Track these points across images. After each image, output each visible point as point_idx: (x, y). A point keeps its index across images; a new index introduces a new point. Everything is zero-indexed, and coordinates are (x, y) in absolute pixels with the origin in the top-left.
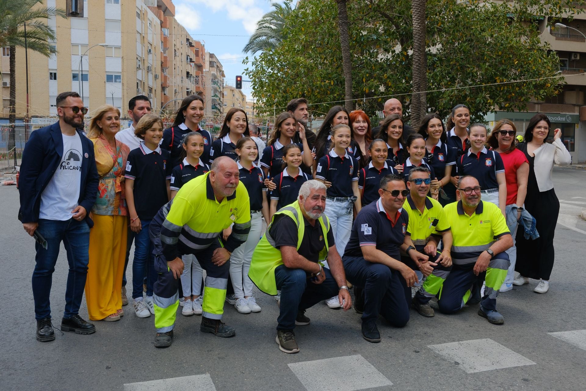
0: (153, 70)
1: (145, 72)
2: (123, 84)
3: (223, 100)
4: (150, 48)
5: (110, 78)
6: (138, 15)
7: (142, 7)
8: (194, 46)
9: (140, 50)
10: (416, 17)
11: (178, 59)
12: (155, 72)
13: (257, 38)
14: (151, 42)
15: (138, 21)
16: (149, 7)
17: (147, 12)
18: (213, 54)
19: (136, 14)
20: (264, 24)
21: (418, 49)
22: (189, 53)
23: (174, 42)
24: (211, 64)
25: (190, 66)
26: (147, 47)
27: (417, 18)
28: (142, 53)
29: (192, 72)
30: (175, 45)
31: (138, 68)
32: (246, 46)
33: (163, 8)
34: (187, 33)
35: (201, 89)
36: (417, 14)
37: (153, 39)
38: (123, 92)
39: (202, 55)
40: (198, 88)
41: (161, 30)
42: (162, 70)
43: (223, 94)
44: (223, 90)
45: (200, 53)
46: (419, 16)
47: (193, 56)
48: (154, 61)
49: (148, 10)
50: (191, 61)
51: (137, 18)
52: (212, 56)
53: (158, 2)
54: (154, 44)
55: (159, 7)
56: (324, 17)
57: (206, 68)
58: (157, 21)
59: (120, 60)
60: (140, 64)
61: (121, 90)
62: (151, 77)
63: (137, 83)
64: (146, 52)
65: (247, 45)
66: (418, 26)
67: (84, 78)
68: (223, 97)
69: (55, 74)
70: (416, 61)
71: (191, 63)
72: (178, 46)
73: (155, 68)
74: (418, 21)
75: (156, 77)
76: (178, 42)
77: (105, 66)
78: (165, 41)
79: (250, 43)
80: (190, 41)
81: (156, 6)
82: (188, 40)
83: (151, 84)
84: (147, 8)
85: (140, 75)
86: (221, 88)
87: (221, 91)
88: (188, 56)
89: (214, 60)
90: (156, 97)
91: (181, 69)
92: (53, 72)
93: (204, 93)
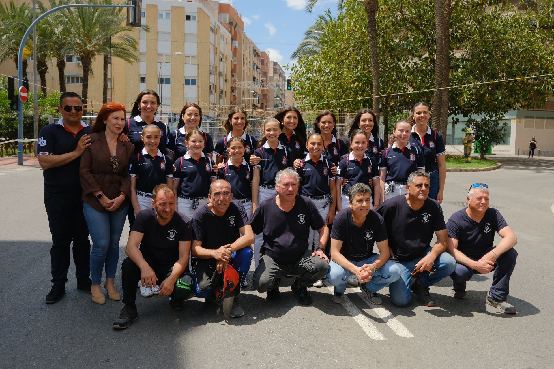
0: (224, 75)
1: (217, 76)
2: (198, 87)
3: (284, 100)
4: (221, 57)
5: (187, 82)
6: (212, 30)
7: (215, 23)
8: (260, 56)
9: (213, 59)
10: (439, 23)
11: (246, 66)
12: (226, 77)
13: (303, 46)
14: (222, 51)
15: (212, 35)
16: (221, 23)
17: (219, 27)
18: (277, 63)
19: (210, 29)
20: (310, 34)
21: (441, 53)
22: (256, 61)
23: (243, 53)
24: (275, 71)
25: (256, 72)
26: (219, 57)
27: (439, 25)
28: (215, 61)
29: (258, 77)
30: (244, 55)
31: (211, 73)
32: (293, 54)
33: (234, 24)
34: (254, 44)
35: (266, 92)
36: (440, 21)
37: (224, 50)
38: (198, 93)
39: (267, 64)
40: (262, 91)
41: (232, 42)
42: (232, 76)
43: (284, 95)
44: (284, 92)
45: (266, 62)
46: (441, 23)
47: (259, 64)
48: (225, 68)
49: (221, 26)
50: (257, 68)
51: (211, 32)
52: (275, 64)
53: (230, 19)
54: (225, 54)
55: (230, 23)
56: (358, 26)
57: (271, 74)
58: (228, 35)
59: (196, 66)
60: (213, 70)
61: (196, 92)
62: (222, 80)
63: (210, 86)
64: (219, 61)
65: (295, 53)
66: (441, 32)
67: (168, 81)
68: (284, 98)
69: (144, 78)
70: (438, 63)
71: (258, 70)
72: (247, 55)
73: (226, 74)
74: (441, 27)
75: (226, 80)
76: (246, 52)
77: (184, 72)
78: (235, 51)
79: (297, 51)
80: (257, 52)
81: (228, 22)
82: (255, 50)
83: (222, 87)
84: (220, 24)
85: (212, 79)
86: (283, 91)
87: (283, 93)
88: (254, 64)
89: (277, 67)
90: (226, 97)
91: (249, 75)
92: (143, 76)
93: (268, 95)
